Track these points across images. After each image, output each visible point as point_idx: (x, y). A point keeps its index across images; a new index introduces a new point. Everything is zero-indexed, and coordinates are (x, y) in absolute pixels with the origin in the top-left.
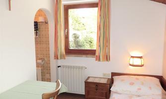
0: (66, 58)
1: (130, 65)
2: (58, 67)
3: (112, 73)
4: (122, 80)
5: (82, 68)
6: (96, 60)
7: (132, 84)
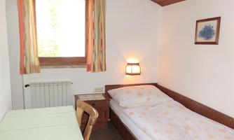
0: (42, 70)
1: (127, 74)
2: (26, 86)
3: (106, 86)
4: (128, 92)
5: (67, 83)
6: (88, 71)
7: (140, 95)
